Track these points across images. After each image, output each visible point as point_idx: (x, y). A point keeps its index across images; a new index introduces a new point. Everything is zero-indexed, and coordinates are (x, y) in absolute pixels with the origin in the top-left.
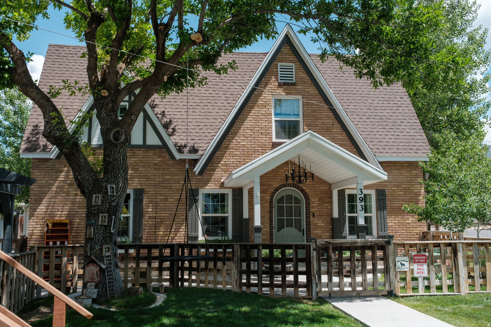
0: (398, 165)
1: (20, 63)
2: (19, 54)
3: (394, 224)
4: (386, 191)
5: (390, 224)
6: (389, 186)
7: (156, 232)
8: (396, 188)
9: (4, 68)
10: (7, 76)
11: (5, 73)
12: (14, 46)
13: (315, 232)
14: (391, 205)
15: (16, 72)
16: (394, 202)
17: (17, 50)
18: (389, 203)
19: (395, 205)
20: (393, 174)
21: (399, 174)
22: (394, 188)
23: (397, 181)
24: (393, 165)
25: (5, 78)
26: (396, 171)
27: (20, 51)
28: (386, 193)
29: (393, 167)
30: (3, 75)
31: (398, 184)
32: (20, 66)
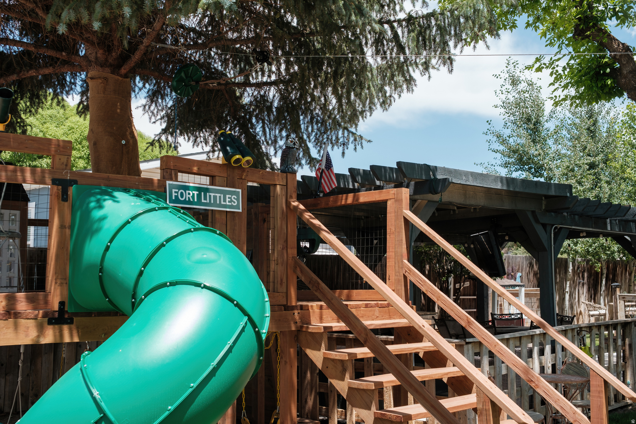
1: (624, 61)
2: (622, 50)
9: (604, 72)
10: (609, 83)
11: (607, 79)
12: (616, 40)
15: (621, 74)
17: (619, 45)
25: (608, 85)
27: (623, 44)
30: (605, 82)
32: (625, 64)
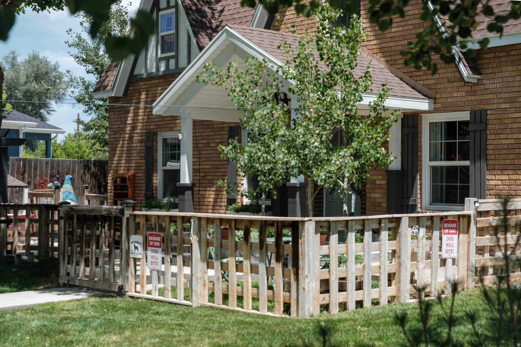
0: (514, 53)
3: (500, 182)
4: (488, 112)
5: (493, 183)
6: (495, 101)
7: (199, 191)
8: (508, 106)
13: (373, 195)
14: (496, 142)
16: (502, 136)
18: (493, 137)
19: (503, 141)
20: (503, 75)
21: (514, 74)
22: (503, 106)
23: (510, 89)
24: (504, 54)
26: (510, 68)
28: (489, 117)
29: (504, 59)
31: (512, 95)
